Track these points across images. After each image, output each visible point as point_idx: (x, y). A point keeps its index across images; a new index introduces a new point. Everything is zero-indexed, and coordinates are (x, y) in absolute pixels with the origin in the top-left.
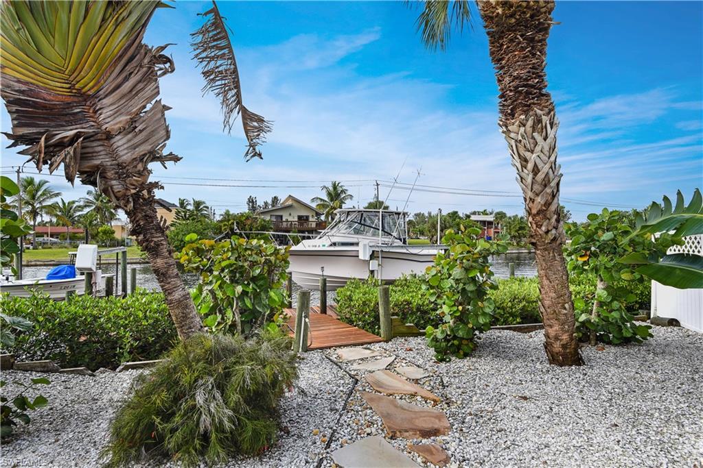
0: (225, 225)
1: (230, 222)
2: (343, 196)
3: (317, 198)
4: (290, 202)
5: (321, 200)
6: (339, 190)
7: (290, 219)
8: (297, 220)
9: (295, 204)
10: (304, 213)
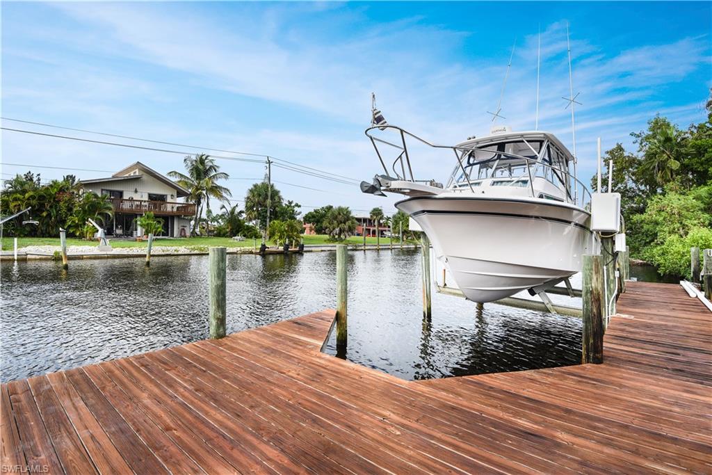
0: (16, 199)
1: (27, 195)
2: (213, 173)
3: (176, 173)
4: (137, 173)
5: (182, 176)
6: (208, 164)
7: (137, 197)
8: (147, 199)
9: (145, 177)
10: (158, 190)
